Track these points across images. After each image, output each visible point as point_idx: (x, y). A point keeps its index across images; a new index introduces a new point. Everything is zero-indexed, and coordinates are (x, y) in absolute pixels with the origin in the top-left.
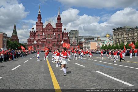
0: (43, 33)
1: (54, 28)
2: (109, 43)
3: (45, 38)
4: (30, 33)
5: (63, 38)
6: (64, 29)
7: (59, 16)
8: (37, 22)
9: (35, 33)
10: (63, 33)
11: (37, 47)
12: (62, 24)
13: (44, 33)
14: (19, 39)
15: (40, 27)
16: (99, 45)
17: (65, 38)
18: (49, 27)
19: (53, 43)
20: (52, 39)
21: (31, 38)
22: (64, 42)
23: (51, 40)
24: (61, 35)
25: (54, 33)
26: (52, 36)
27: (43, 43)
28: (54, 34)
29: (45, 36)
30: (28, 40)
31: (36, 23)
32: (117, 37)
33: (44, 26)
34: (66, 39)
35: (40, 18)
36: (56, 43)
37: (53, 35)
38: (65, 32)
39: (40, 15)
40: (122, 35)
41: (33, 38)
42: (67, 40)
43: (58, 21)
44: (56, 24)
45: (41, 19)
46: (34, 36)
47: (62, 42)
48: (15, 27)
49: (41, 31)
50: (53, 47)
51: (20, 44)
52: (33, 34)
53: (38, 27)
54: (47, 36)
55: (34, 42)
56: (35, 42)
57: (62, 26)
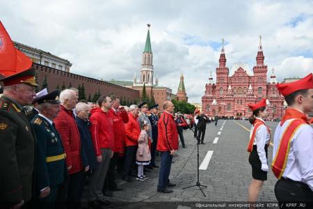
0: (228, 86)
1: (249, 77)
3: (233, 96)
4: (207, 86)
5: (267, 94)
6: (271, 77)
7: (260, 53)
8: (218, 67)
9: (214, 87)
10: (268, 86)
11: (217, 110)
12: (266, 67)
13: (230, 87)
14: (187, 98)
15: (222, 75)
18: (241, 75)
19: (247, 103)
20: (245, 96)
21: (208, 95)
22: (270, 102)
23: (244, 98)
24: (265, 88)
25: (250, 86)
26: (245, 91)
27: (229, 104)
28: (250, 88)
29: (232, 90)
30: (203, 98)
31: (217, 69)
33: (231, 74)
34: (275, 95)
35: (223, 59)
37: (248, 89)
38: (274, 83)
39: (223, 56)
41: (211, 96)
42: (277, 98)
43: (257, 63)
44: (255, 68)
45: (225, 61)
46: (213, 92)
48: (182, 78)
49: (225, 83)
50: (247, 111)
51: (189, 105)
52: (212, 88)
53: (221, 75)
54: (235, 91)
55: (212, 101)
56: (214, 102)
57: (266, 71)
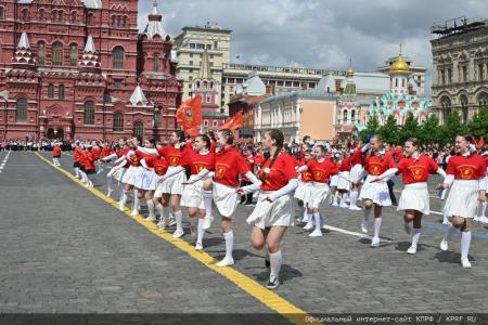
0: (17, 36)
1: (86, 10)
2: (406, 108)
3: (35, 69)
5: (140, 69)
6: (151, 18)
10: (141, 43)
13: (24, 36)
16: (349, 116)
17: (156, 69)
19: (81, 97)
20: (75, 72)
23: (70, 78)
24: (133, 49)
25: (90, 39)
26: (74, 55)
27: (21, 98)
28: (90, 46)
29: (33, 51)
32: (457, 77)
34: (160, 75)
36: (99, 96)
37: (81, 51)
38: (157, 36)
40: (481, 66)
42: (164, 83)
47: (138, 96)
49: (9, 24)
50: (78, 123)
54: (42, 54)
